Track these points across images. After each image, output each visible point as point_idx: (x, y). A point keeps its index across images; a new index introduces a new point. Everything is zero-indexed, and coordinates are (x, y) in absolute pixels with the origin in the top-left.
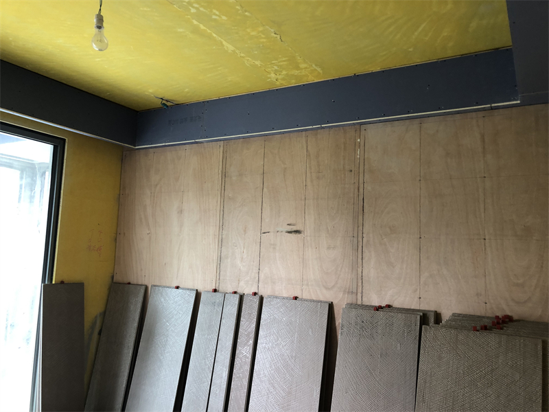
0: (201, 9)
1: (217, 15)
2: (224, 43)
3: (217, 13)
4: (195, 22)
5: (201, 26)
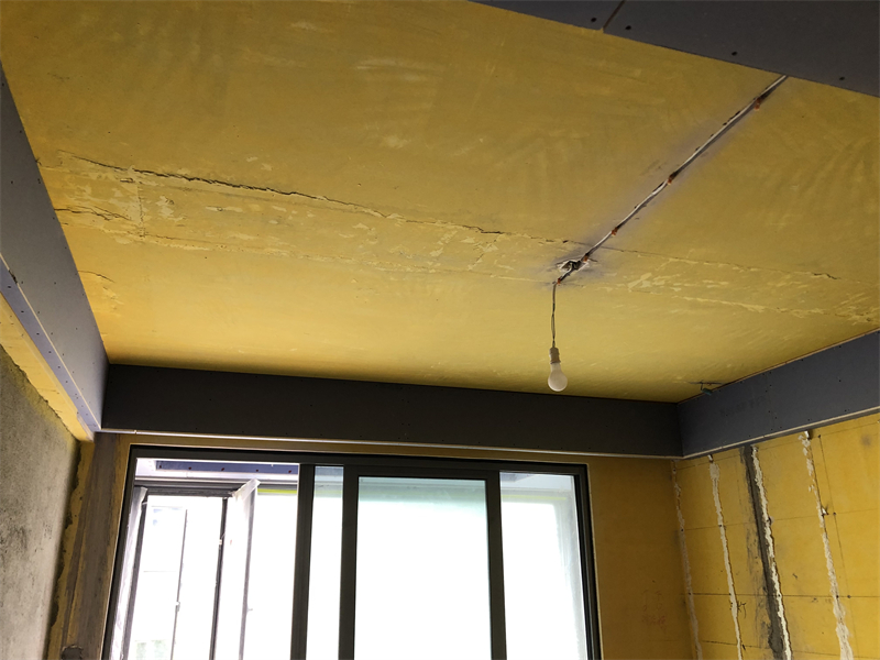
0: (686, 285)
1: (712, 284)
2: (744, 305)
3: (711, 282)
4: (689, 299)
5: (699, 299)
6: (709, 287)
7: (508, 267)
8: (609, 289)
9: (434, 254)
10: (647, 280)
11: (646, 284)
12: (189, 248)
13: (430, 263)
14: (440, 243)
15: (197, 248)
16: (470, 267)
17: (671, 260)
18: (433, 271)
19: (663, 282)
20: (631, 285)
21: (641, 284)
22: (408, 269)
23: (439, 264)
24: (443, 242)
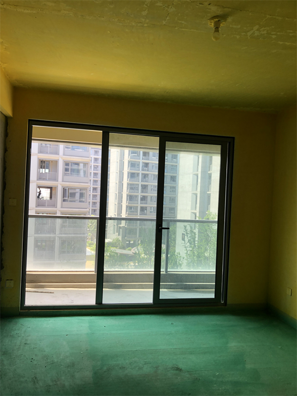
0: (278, 33)
1: (292, 33)
3: (291, 31)
4: (281, 43)
5: (286, 43)
6: (291, 34)
7: (183, 22)
8: (238, 37)
9: (144, 13)
10: (257, 30)
11: (257, 33)
12: (26, 11)
13: (143, 20)
14: (145, 6)
15: (29, 11)
16: (164, 23)
17: (268, 16)
18: (146, 25)
19: (265, 32)
20: (249, 34)
21: (254, 33)
22: (133, 24)
23: (147, 21)
24: (146, 5)
